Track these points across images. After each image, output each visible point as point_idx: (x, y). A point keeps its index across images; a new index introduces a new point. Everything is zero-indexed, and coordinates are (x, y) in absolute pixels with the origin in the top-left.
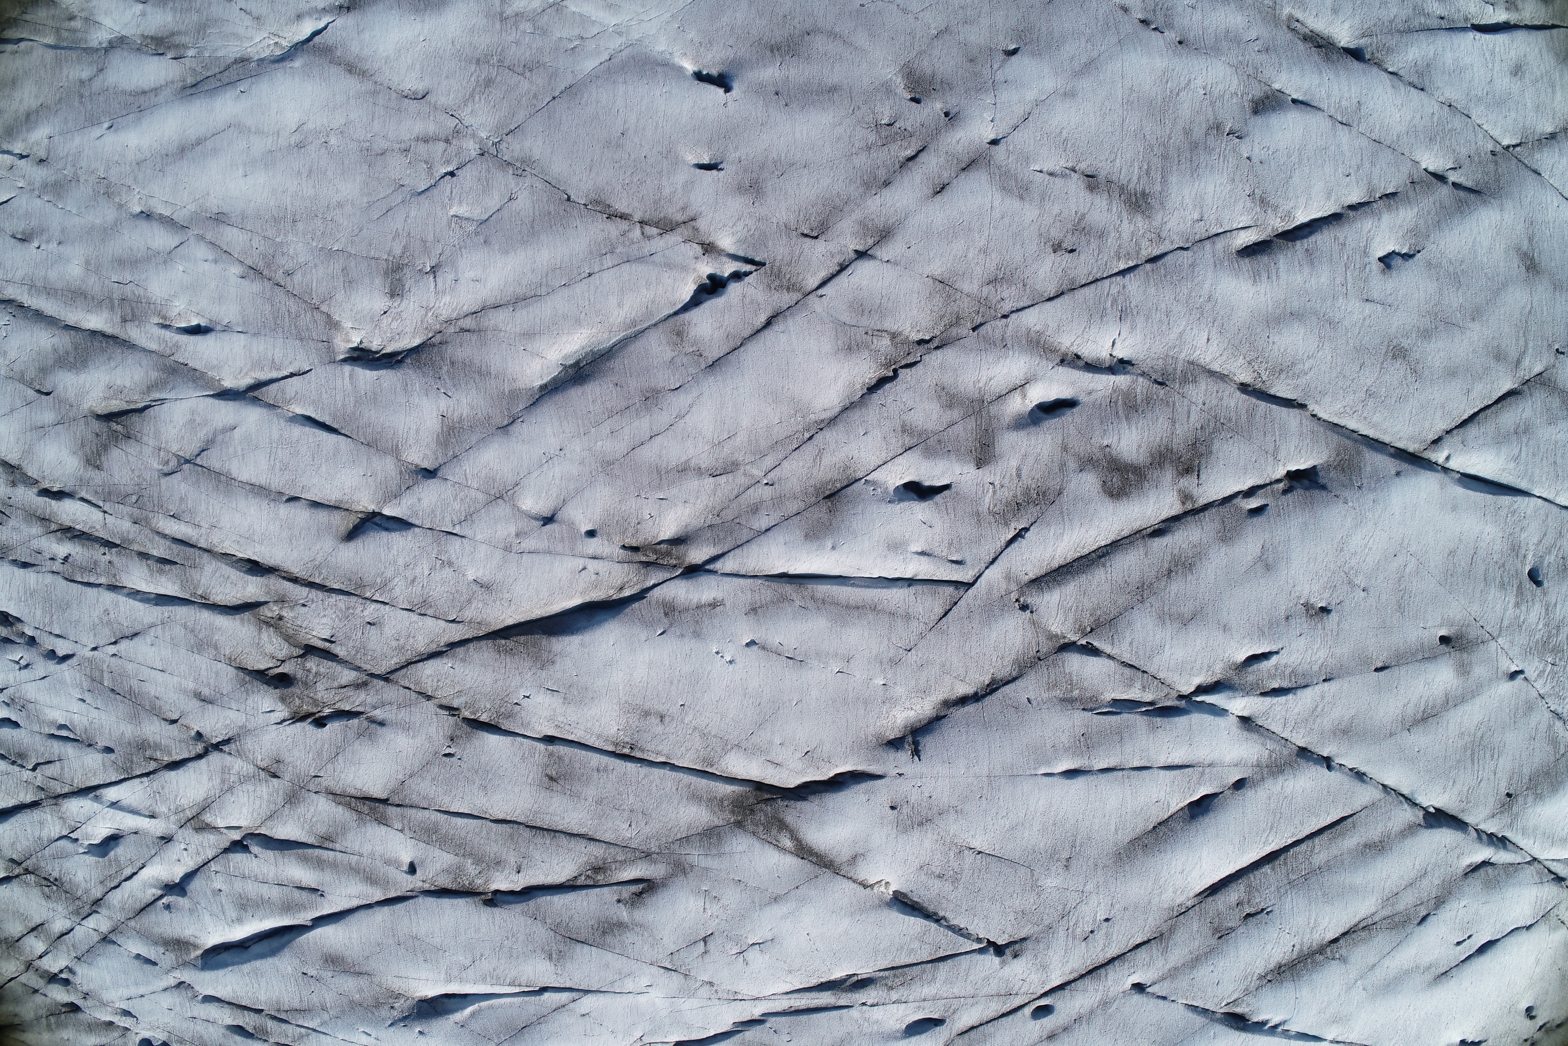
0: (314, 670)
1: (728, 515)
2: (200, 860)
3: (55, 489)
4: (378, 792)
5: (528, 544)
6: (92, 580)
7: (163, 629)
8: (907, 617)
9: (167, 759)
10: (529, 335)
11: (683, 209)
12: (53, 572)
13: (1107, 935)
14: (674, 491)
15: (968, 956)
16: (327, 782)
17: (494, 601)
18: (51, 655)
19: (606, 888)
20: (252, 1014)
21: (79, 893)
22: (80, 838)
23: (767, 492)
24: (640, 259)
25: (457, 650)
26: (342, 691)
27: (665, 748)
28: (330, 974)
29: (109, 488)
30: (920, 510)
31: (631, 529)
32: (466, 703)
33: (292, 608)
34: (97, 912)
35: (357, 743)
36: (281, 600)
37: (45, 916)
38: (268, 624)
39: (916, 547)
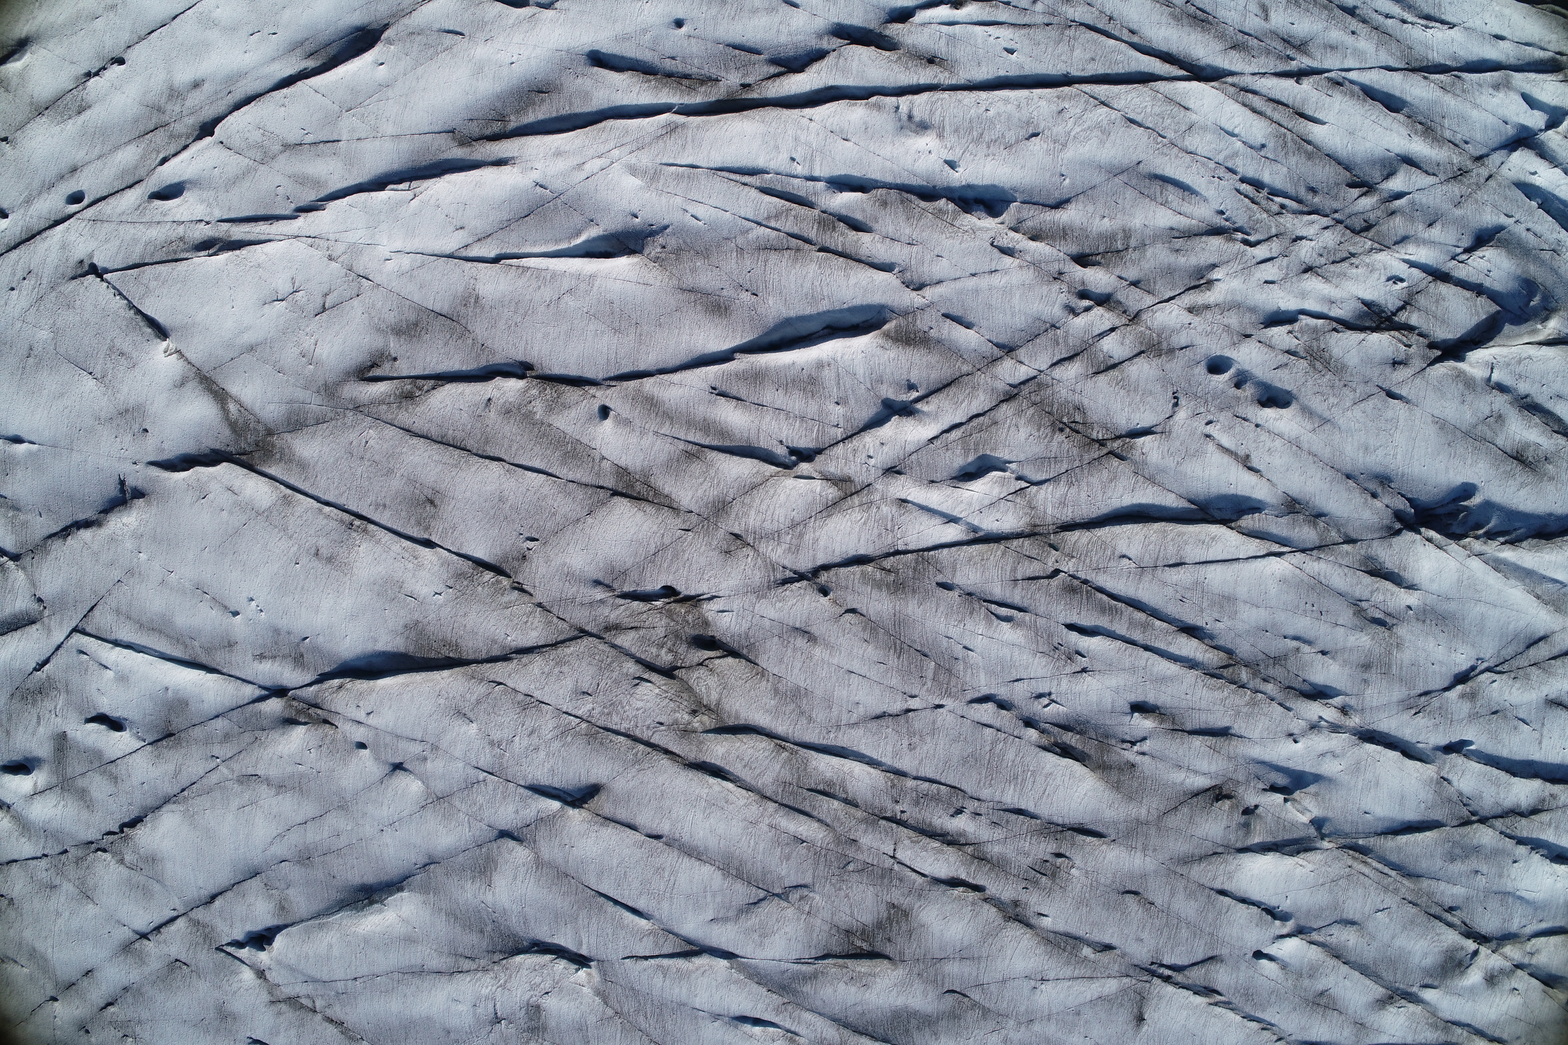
1: (247, 737)
2: (856, 442)
3: (961, 889)
4: (622, 505)
5: (416, 749)
6: (926, 785)
7: (839, 719)
8: (118, 612)
9: (869, 568)
10: (409, 940)
11: (279, 1013)
12: (979, 800)
13: (15, 274)
14: (289, 769)
15: (116, 267)
16: (675, 523)
17: (454, 698)
18: (1003, 705)
19: (404, 375)
20: (833, 247)
21: (1031, 411)
22: (1013, 480)
23: (217, 750)
24: (315, 981)
25: (499, 653)
26: (636, 624)
27: (321, 521)
28: (725, 293)
29: (882, 883)
30: (106, 706)
31: (327, 742)
32: (502, 595)
33: (676, 722)
34: (1011, 385)
35: (629, 564)
36: (686, 732)
37: (1090, 383)
38: (708, 708)
39: (109, 674)
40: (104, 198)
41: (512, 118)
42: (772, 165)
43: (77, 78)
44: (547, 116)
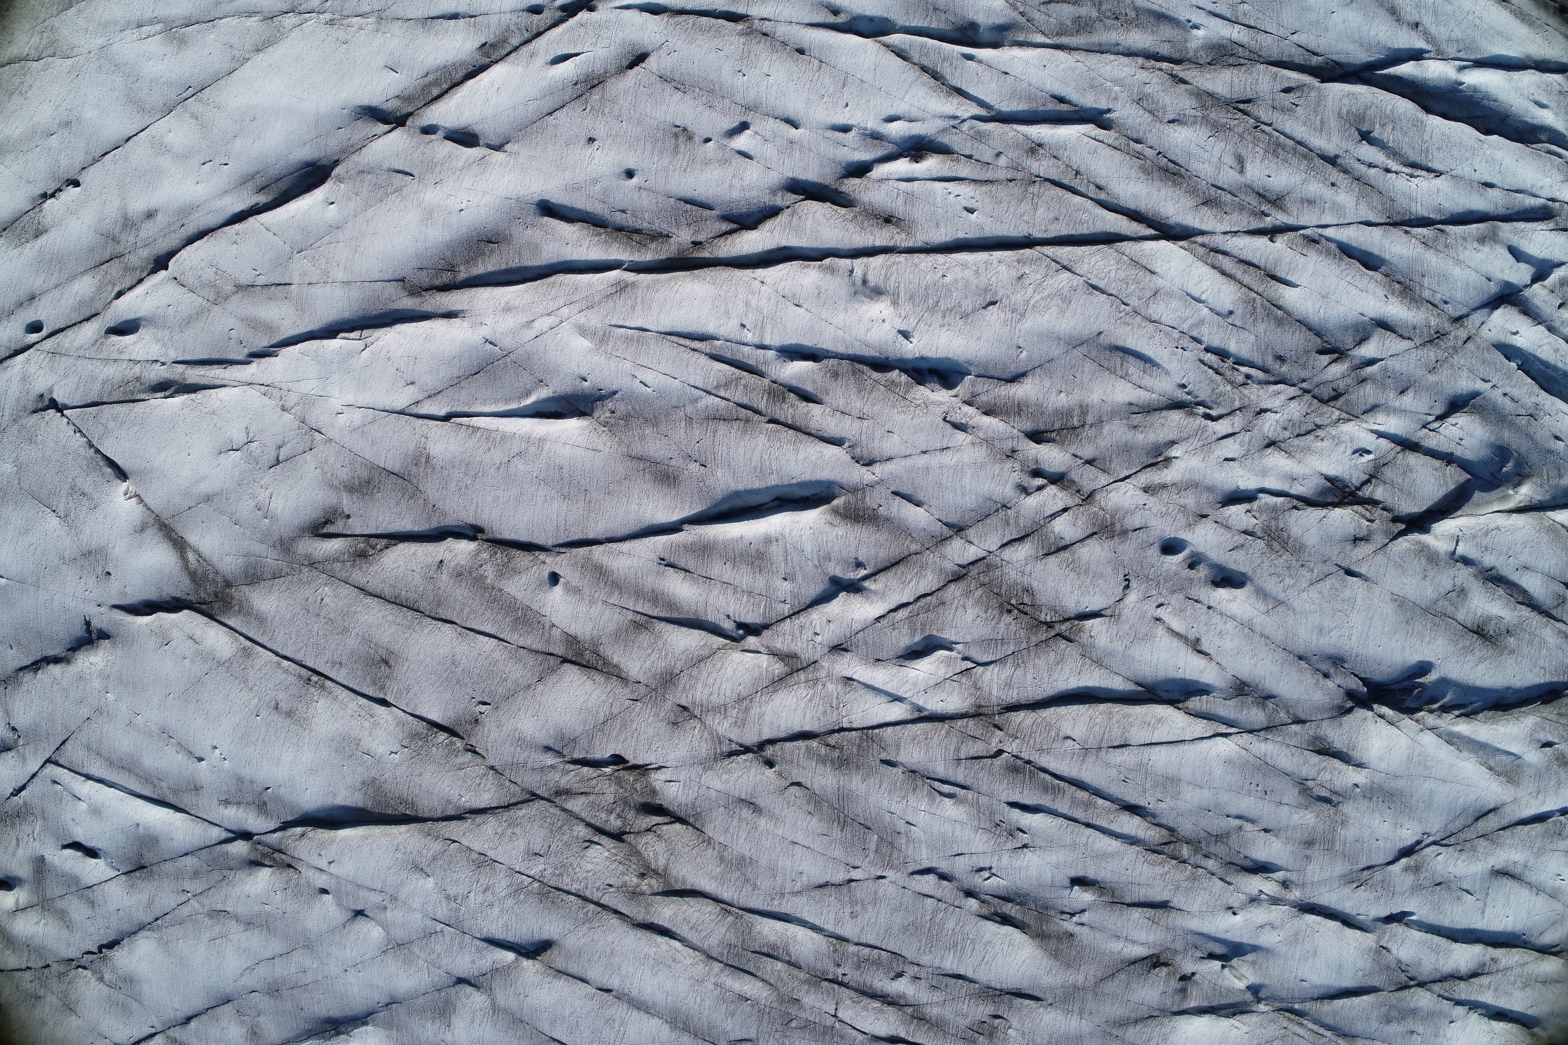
0: (612, 817)
1: (216, 875)
2: (802, 619)
4: (571, 673)
5: (376, 898)
6: (867, 950)
7: (783, 887)
8: (89, 748)
9: (814, 743)
12: (919, 965)
14: (256, 908)
15: (75, 404)
16: (623, 693)
17: (411, 853)
18: (943, 877)
19: (357, 533)
20: (782, 419)
21: (979, 592)
22: (959, 660)
23: (187, 885)
25: (453, 813)
26: (586, 790)
27: (280, 676)
28: (673, 463)
29: (824, 1039)
30: (80, 835)
31: (292, 885)
32: (456, 756)
33: (625, 885)
34: (959, 565)
35: (578, 732)
36: (635, 894)
37: (1040, 565)
38: (656, 872)
39: (83, 806)
40: (62, 330)
41: (462, 268)
42: (722, 332)
43: (34, 200)
44: (497, 268)
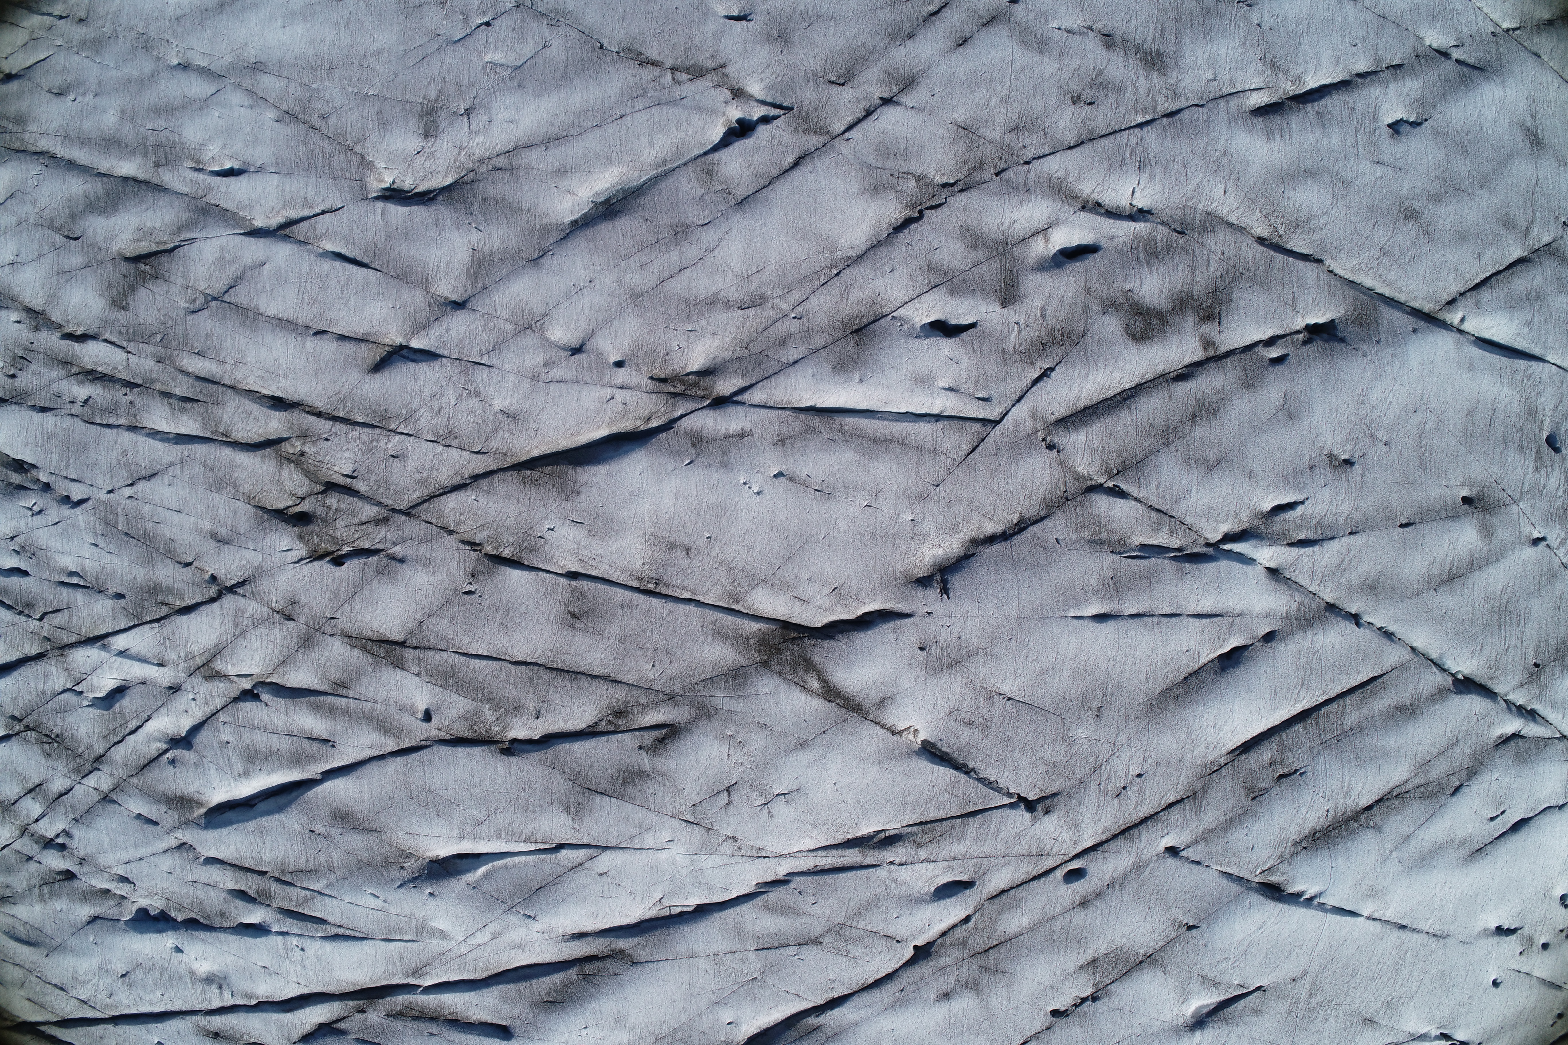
0: (334, 507)
1: (757, 347)
2: (208, 711)
3: (79, 333)
4: (394, 633)
5: (557, 373)
6: (111, 422)
7: (182, 468)
8: (935, 452)
9: (179, 604)
10: (561, 173)
11: (713, 56)
12: (72, 415)
13: (1140, 792)
14: (703, 323)
15: (998, 811)
16: (343, 624)
17: (521, 431)
18: (66, 500)
19: (628, 734)
20: (255, 876)
21: (81, 749)
22: (85, 691)
23: (795, 325)
24: (671, 103)
25: (482, 481)
26: (362, 527)
27: (690, 583)
28: (338, 831)
29: (134, 327)
30: (946, 347)
31: (659, 360)
32: (489, 537)
33: (314, 443)
34: (99, 769)
35: (376, 581)
36: (304, 435)
37: (43, 776)
38: (289, 460)
39: (943, 383)
40: (1035, 878)
41: (575, 978)
42: (318, 944)
43: (1108, 995)
44: (541, 980)
